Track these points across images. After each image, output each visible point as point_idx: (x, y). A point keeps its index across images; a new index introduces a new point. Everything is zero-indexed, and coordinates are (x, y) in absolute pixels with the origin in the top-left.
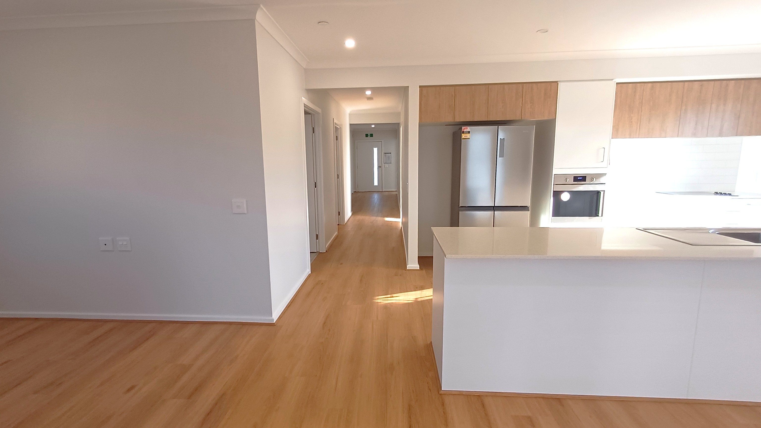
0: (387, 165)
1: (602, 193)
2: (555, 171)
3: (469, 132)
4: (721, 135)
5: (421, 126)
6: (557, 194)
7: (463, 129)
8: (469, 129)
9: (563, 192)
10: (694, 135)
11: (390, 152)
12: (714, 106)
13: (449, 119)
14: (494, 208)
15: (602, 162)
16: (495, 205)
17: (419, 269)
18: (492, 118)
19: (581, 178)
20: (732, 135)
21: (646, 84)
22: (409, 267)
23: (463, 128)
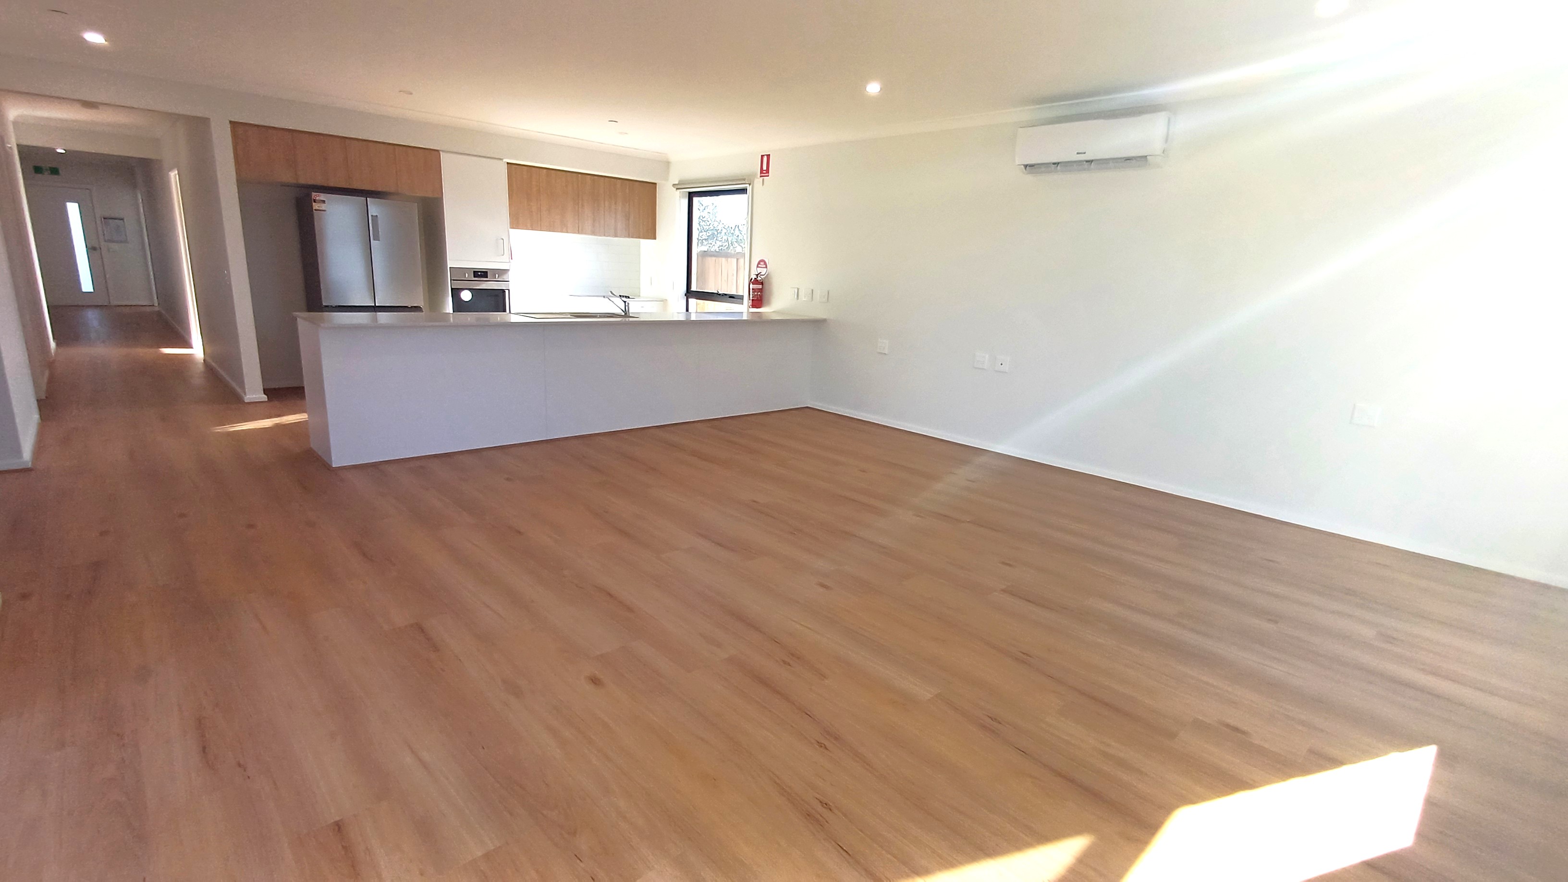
0: (115, 246)
1: (507, 292)
2: (450, 264)
3: (324, 202)
4: (616, 236)
5: (242, 183)
6: (456, 292)
7: (314, 197)
8: (322, 197)
9: (463, 289)
10: (593, 233)
11: (121, 216)
12: (607, 204)
13: (287, 177)
14: (375, 309)
15: (503, 255)
16: (377, 305)
17: (267, 400)
18: (356, 185)
19: (482, 273)
20: (625, 237)
21: (541, 170)
22: (249, 397)
23: (314, 194)
